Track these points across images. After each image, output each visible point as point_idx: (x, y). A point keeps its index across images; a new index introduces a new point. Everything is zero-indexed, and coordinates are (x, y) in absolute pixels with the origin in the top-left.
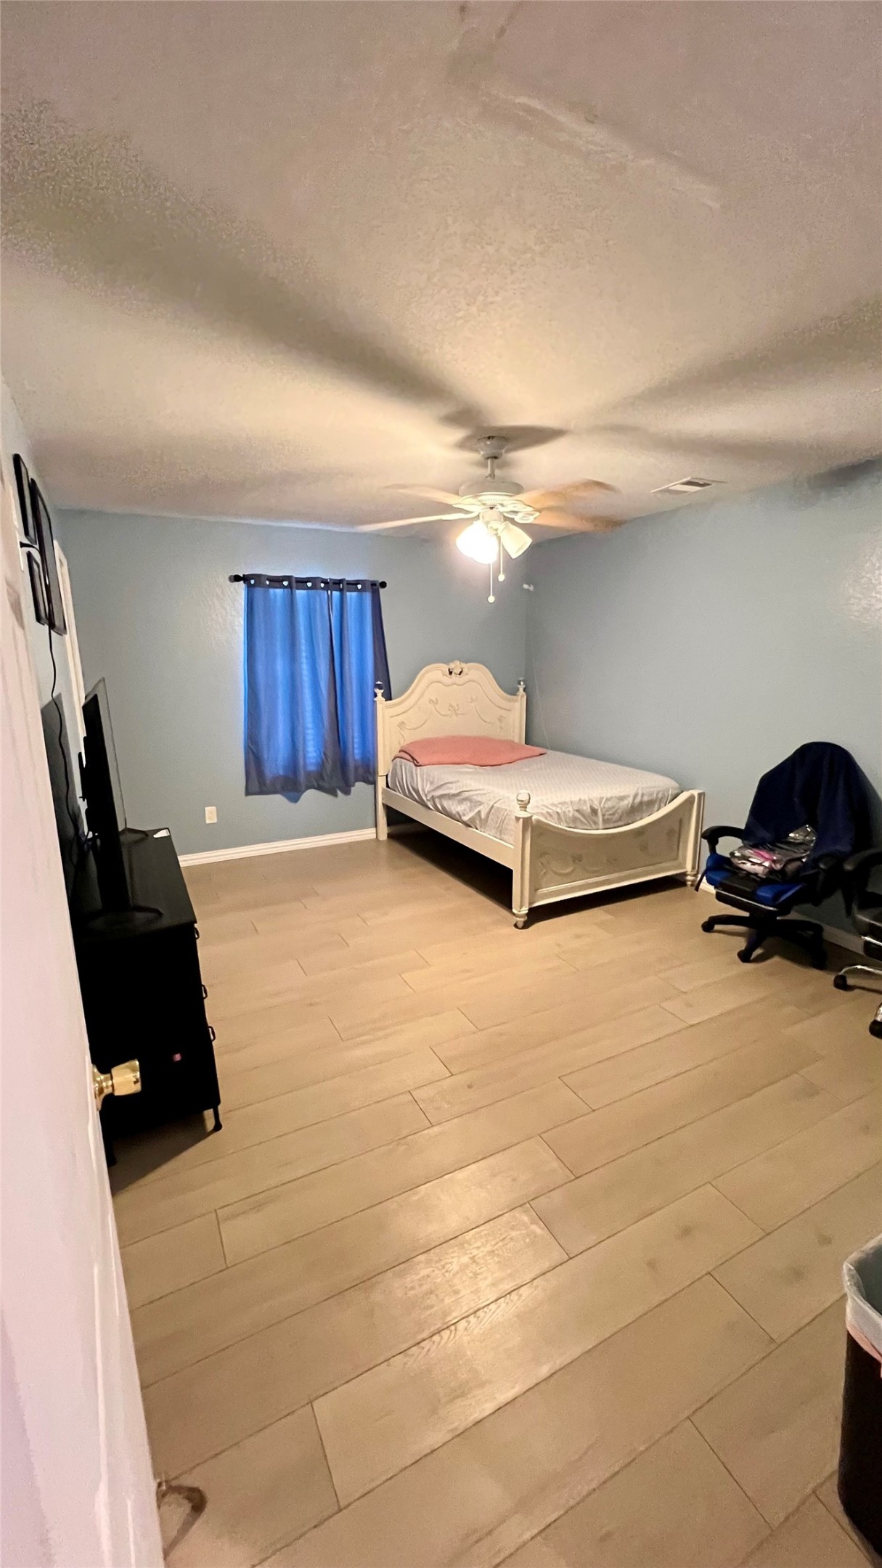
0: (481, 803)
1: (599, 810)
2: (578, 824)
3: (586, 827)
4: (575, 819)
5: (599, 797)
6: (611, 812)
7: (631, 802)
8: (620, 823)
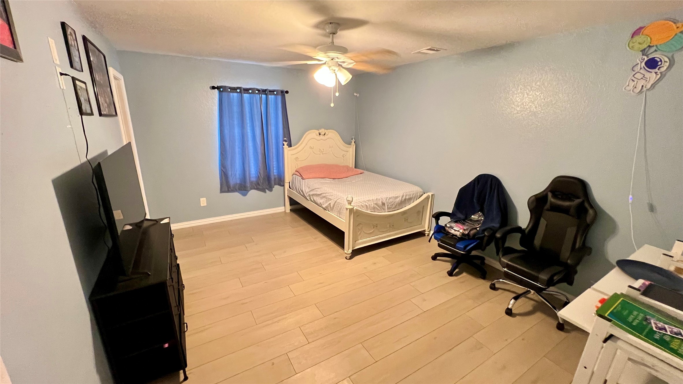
0: (331, 200)
1: (386, 203)
2: (376, 210)
3: (380, 211)
4: (374, 208)
5: (386, 197)
6: (391, 204)
7: (401, 199)
8: (396, 209)
